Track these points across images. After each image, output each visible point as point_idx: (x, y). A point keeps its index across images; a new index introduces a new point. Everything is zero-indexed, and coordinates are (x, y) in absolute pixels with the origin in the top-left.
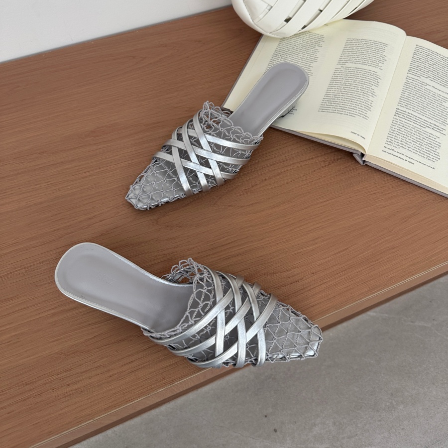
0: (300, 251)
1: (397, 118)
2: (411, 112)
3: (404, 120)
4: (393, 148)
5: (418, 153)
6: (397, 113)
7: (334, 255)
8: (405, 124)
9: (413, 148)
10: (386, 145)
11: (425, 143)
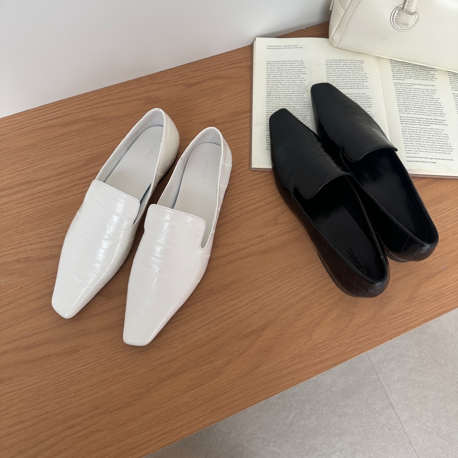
1: (404, 125)
2: (412, 116)
3: (410, 125)
4: (414, 155)
5: (435, 151)
6: (402, 121)
8: (413, 128)
9: (429, 148)
10: (407, 155)
11: (435, 139)
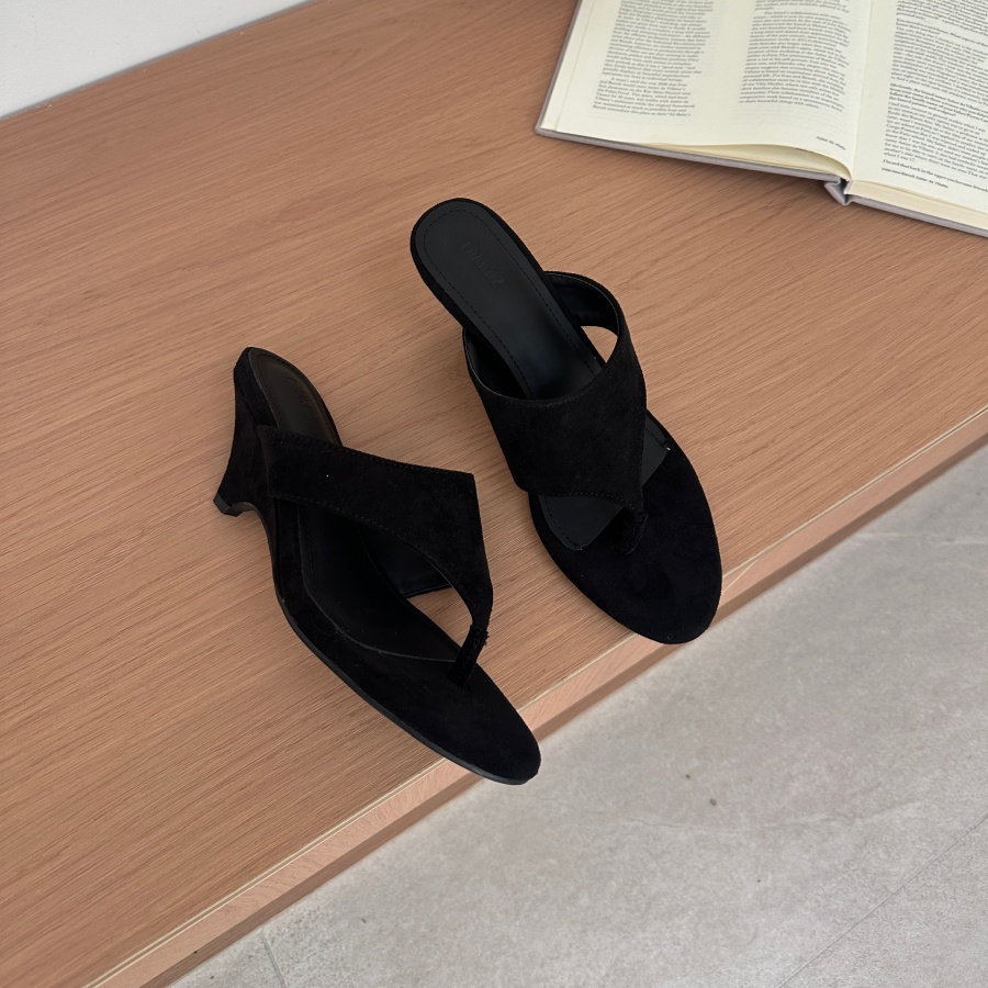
0: (757, 388)
1: (896, 102)
2: (920, 87)
3: (910, 105)
4: (902, 161)
5: (951, 165)
6: (894, 92)
7: (827, 385)
8: (914, 111)
9: (938, 156)
10: (887, 157)
11: (959, 144)
